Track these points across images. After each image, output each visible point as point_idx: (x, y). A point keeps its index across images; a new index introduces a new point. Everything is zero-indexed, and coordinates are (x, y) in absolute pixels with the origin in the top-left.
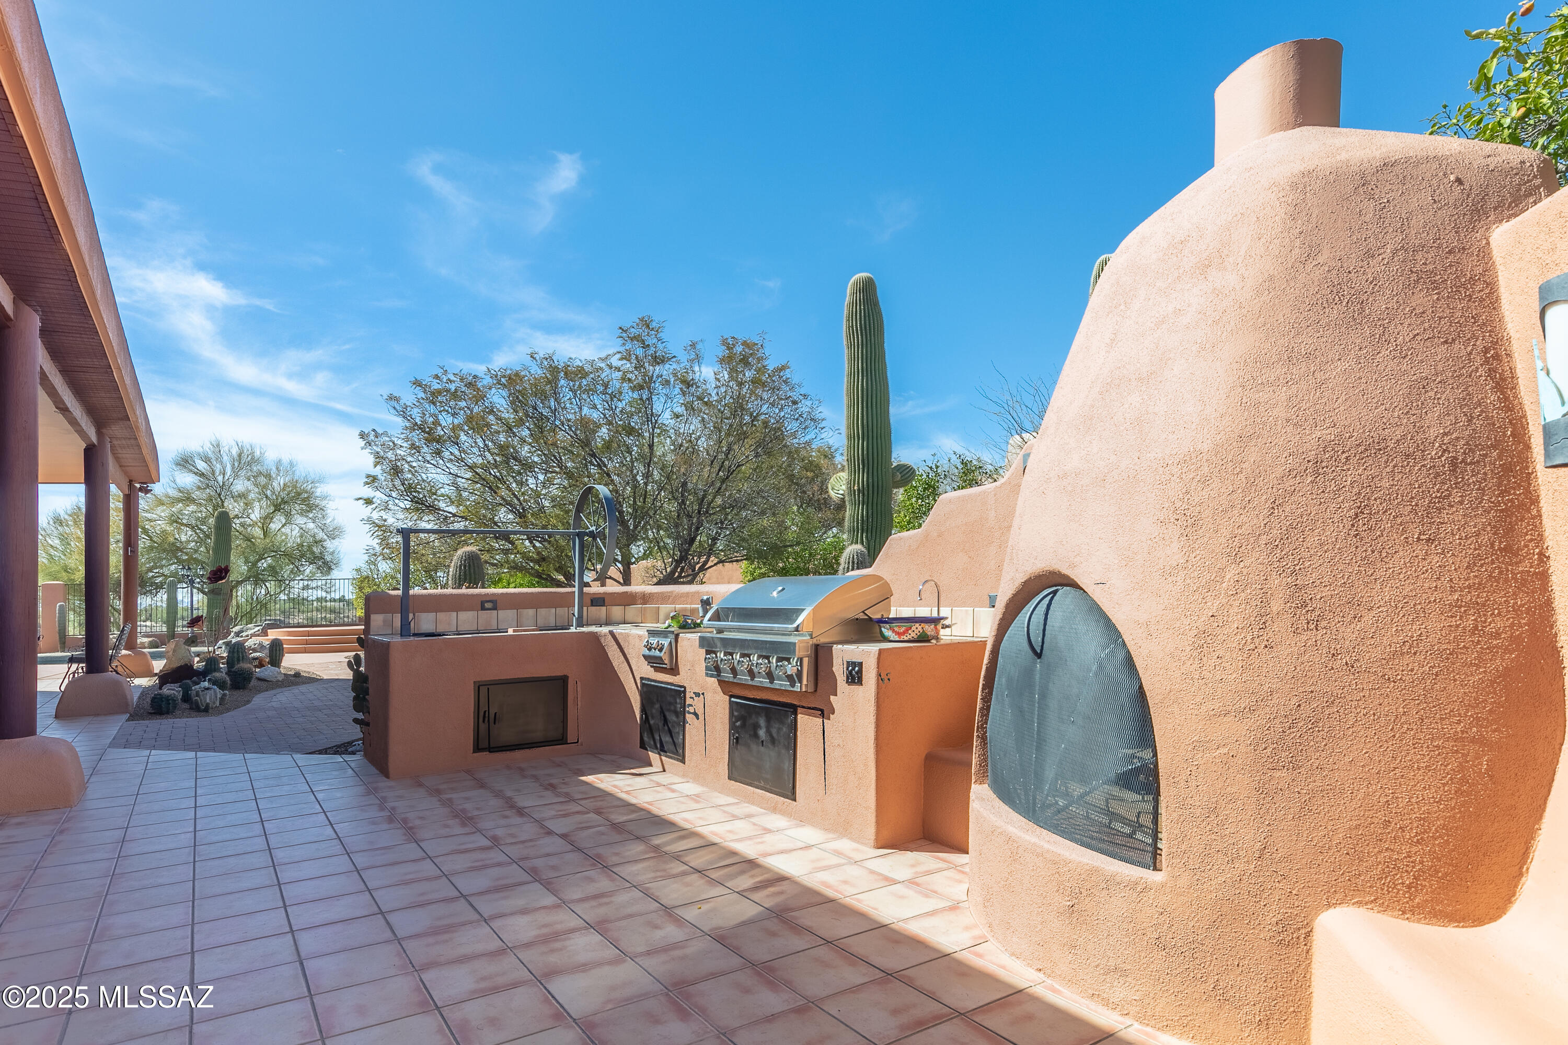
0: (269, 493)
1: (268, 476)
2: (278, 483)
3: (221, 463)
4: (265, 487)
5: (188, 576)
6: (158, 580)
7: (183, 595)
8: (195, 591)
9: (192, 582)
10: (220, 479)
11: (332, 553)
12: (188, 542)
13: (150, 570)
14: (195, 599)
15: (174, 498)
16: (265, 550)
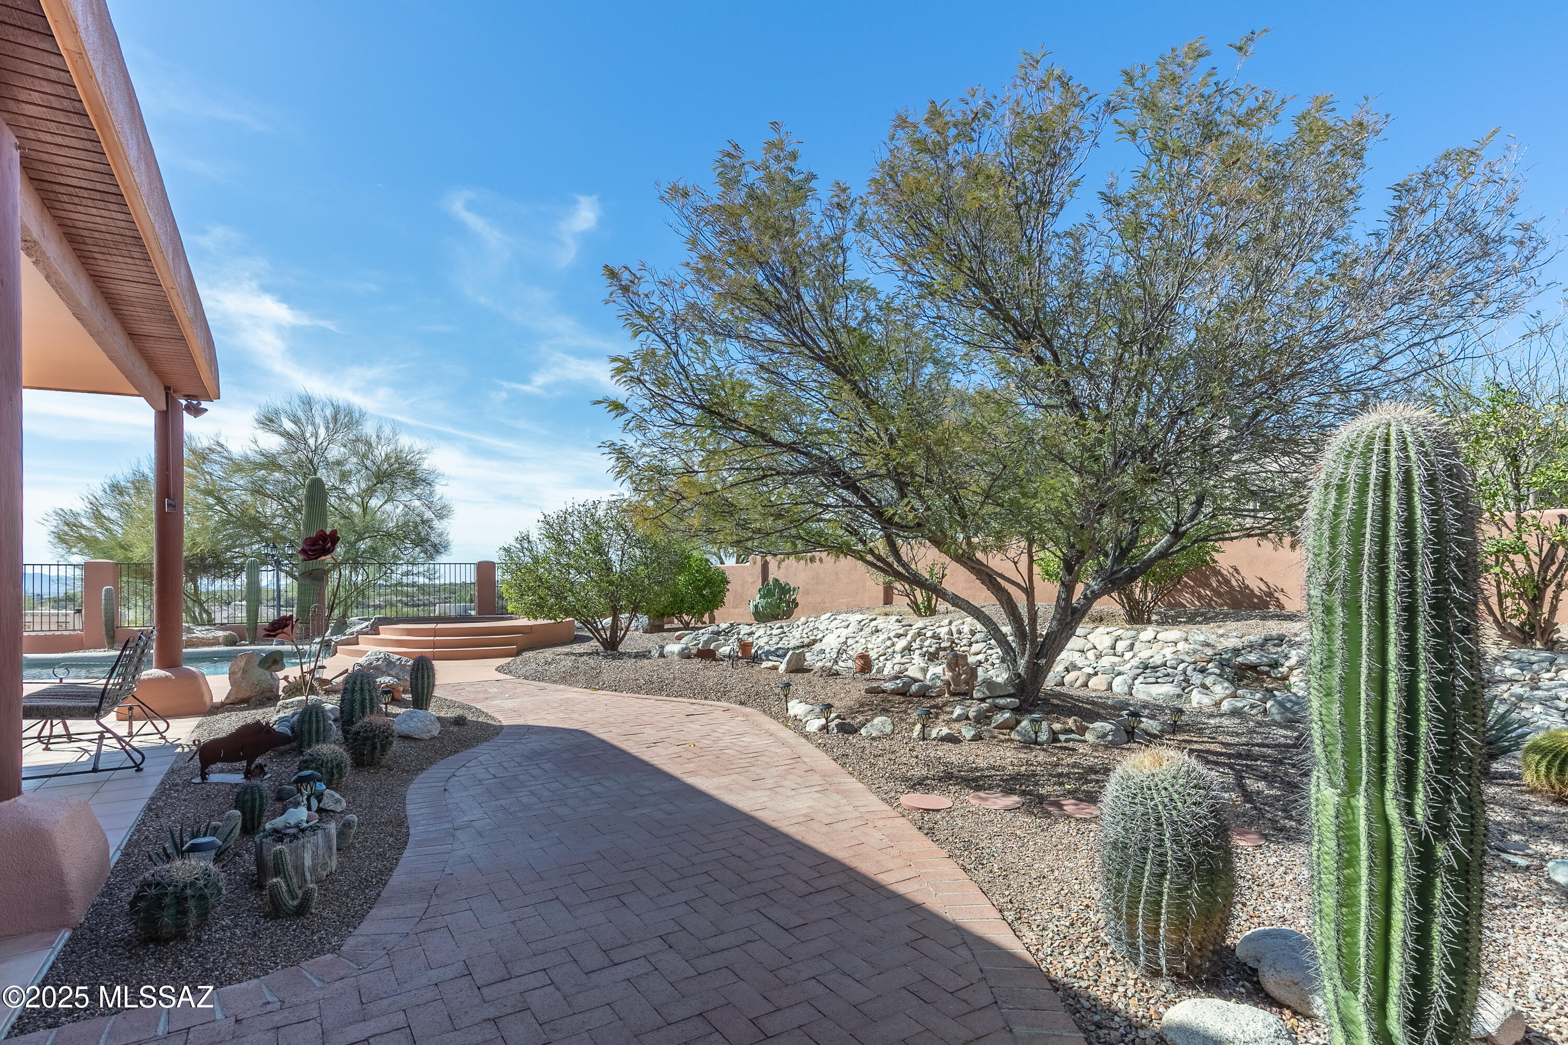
0: (368, 463)
1: (368, 444)
2: (381, 452)
3: (313, 424)
4: (365, 456)
5: (273, 556)
6: (238, 561)
7: (267, 578)
8: (282, 575)
9: (278, 564)
10: (311, 442)
11: (440, 535)
12: (274, 516)
13: (228, 549)
14: (283, 582)
15: (255, 463)
16: (366, 529)
